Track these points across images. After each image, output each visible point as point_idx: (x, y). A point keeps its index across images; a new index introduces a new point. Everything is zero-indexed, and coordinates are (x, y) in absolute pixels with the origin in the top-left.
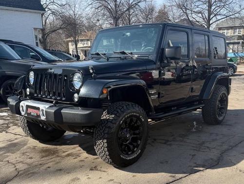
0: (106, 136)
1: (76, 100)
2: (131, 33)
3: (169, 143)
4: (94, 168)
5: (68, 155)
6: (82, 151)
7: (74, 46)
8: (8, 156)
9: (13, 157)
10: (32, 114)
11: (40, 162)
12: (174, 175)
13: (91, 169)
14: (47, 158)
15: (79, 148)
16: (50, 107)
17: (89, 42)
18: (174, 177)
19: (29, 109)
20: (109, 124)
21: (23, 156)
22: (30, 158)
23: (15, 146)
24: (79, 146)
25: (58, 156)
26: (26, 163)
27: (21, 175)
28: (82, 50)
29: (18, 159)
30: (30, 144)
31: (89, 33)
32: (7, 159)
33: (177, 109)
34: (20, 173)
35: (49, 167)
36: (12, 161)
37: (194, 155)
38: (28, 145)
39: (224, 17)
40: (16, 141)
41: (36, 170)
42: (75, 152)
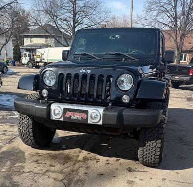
0: (161, 136)
1: (126, 101)
21: (41, 165)
35: (87, 173)
39: (87, 26)
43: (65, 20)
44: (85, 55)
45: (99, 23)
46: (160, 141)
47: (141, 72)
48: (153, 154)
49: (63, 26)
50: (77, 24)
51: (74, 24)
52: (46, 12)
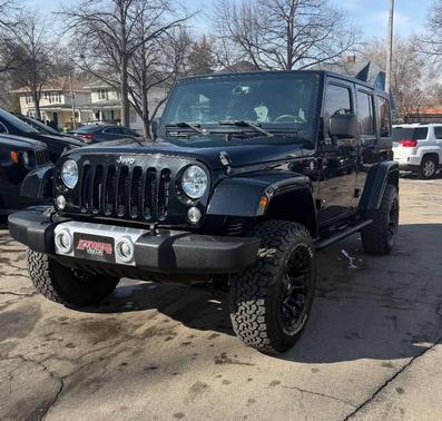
0: (264, 291)
1: (194, 220)
3: (328, 294)
4: (222, 359)
5: (150, 333)
6: (172, 322)
7: (32, 104)
8: (14, 346)
9: (28, 345)
10: (90, 251)
11: (98, 354)
12: (387, 361)
13: (217, 362)
14: (107, 343)
16: (144, 236)
17: (62, 97)
19: (81, 241)
21: (50, 343)
22: (67, 346)
23: (17, 321)
25: (128, 337)
26: (64, 358)
27: (70, 387)
28: (49, 113)
29: (41, 350)
30: (47, 312)
31: (62, 80)
32: (16, 352)
34: (67, 382)
35: (124, 364)
36: (31, 355)
37: (394, 318)
38: (46, 316)
39: (314, 61)
40: (10, 308)
41: (99, 373)
42: (159, 326)
43: (273, 51)
44: (183, 126)
45: (339, 55)
46: (262, 301)
47: (225, 162)
48: (255, 327)
49: (270, 63)
50: (294, 59)
51: (290, 59)
52: (237, 39)
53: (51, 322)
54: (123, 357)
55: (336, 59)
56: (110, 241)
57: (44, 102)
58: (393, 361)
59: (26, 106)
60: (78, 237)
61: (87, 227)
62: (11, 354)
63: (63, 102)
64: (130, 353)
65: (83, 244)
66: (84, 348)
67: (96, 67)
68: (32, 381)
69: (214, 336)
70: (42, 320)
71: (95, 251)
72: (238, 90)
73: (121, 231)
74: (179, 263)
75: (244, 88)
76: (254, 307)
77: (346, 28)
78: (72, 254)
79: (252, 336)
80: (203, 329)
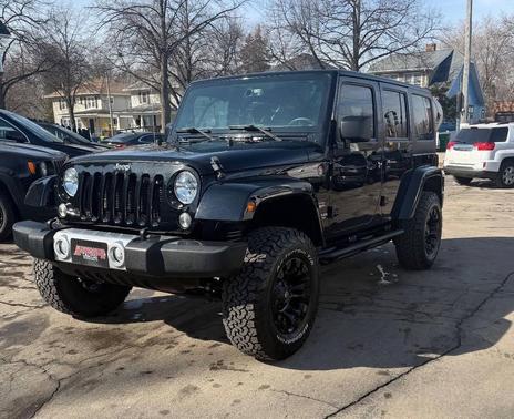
0: (253, 296)
1: (185, 225)
2: (264, 91)
3: (346, 309)
4: (217, 366)
5: (151, 342)
6: (177, 332)
7: (66, 110)
8: (18, 352)
9: (31, 351)
10: (86, 257)
11: (97, 360)
12: (385, 370)
13: (213, 368)
14: (109, 350)
15: (167, 327)
16: (134, 240)
17: (99, 102)
18: (386, 374)
19: (78, 247)
20: (258, 273)
21: (53, 349)
22: (69, 352)
23: (24, 329)
24: (166, 322)
25: (130, 345)
26: (66, 363)
27: (66, 388)
28: (84, 119)
29: (43, 355)
30: (54, 322)
31: (99, 83)
32: (19, 357)
33: (358, 241)
34: (63, 383)
35: (122, 369)
36: (33, 360)
37: (407, 331)
38: (53, 326)
39: (386, 51)
40: (18, 319)
41: (97, 375)
42: (162, 336)
43: (336, 42)
44: (194, 131)
45: (414, 44)
46: (251, 307)
47: (215, 167)
48: (245, 333)
49: (333, 56)
52: (294, 28)
53: (57, 331)
54: (122, 362)
55: (411, 49)
56: (103, 246)
57: (79, 107)
58: (390, 370)
59: (60, 113)
60: (75, 243)
61: (84, 233)
62: (15, 359)
63: (100, 107)
64: (129, 359)
65: (79, 250)
66: (85, 354)
67: (135, 67)
68: (32, 382)
69: (214, 346)
70: (48, 330)
71: (90, 256)
72: (250, 92)
73: (114, 236)
74: (167, 268)
75: (256, 91)
76: (244, 312)
77: (423, 12)
78: (70, 261)
79: (244, 342)
80: (206, 339)
